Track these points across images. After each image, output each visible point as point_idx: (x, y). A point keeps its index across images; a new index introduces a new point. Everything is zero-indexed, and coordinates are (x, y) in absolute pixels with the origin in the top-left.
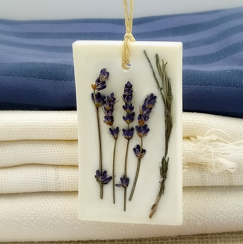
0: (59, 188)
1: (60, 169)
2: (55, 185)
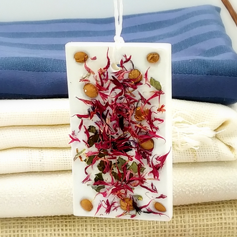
0: (43, 168)
2: (40, 166)
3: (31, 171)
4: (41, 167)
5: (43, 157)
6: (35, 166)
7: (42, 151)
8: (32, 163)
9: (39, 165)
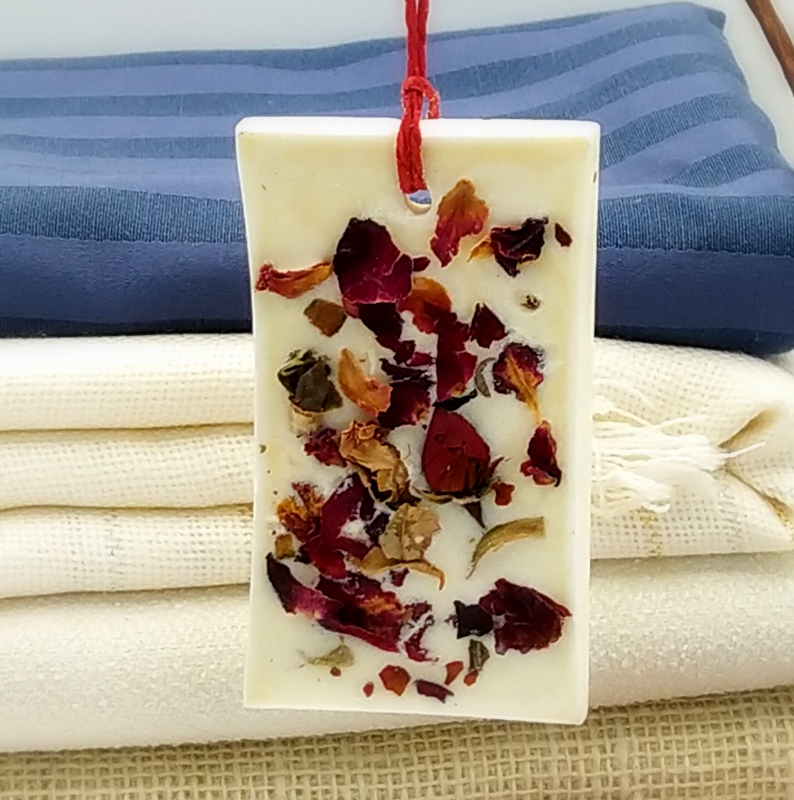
0: (120, 578)
1: (121, 520)
2: (110, 571)
3: (79, 588)
4: (112, 575)
5: (119, 540)
6: (92, 571)
7: (116, 522)
8: (83, 563)
9: (106, 567)
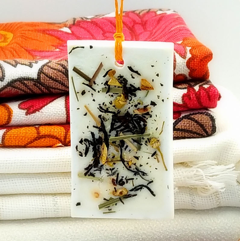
0: (57, 213)
4: (55, 212)
5: (57, 202)
6: (49, 211)
8: (46, 209)
9: (53, 210)
